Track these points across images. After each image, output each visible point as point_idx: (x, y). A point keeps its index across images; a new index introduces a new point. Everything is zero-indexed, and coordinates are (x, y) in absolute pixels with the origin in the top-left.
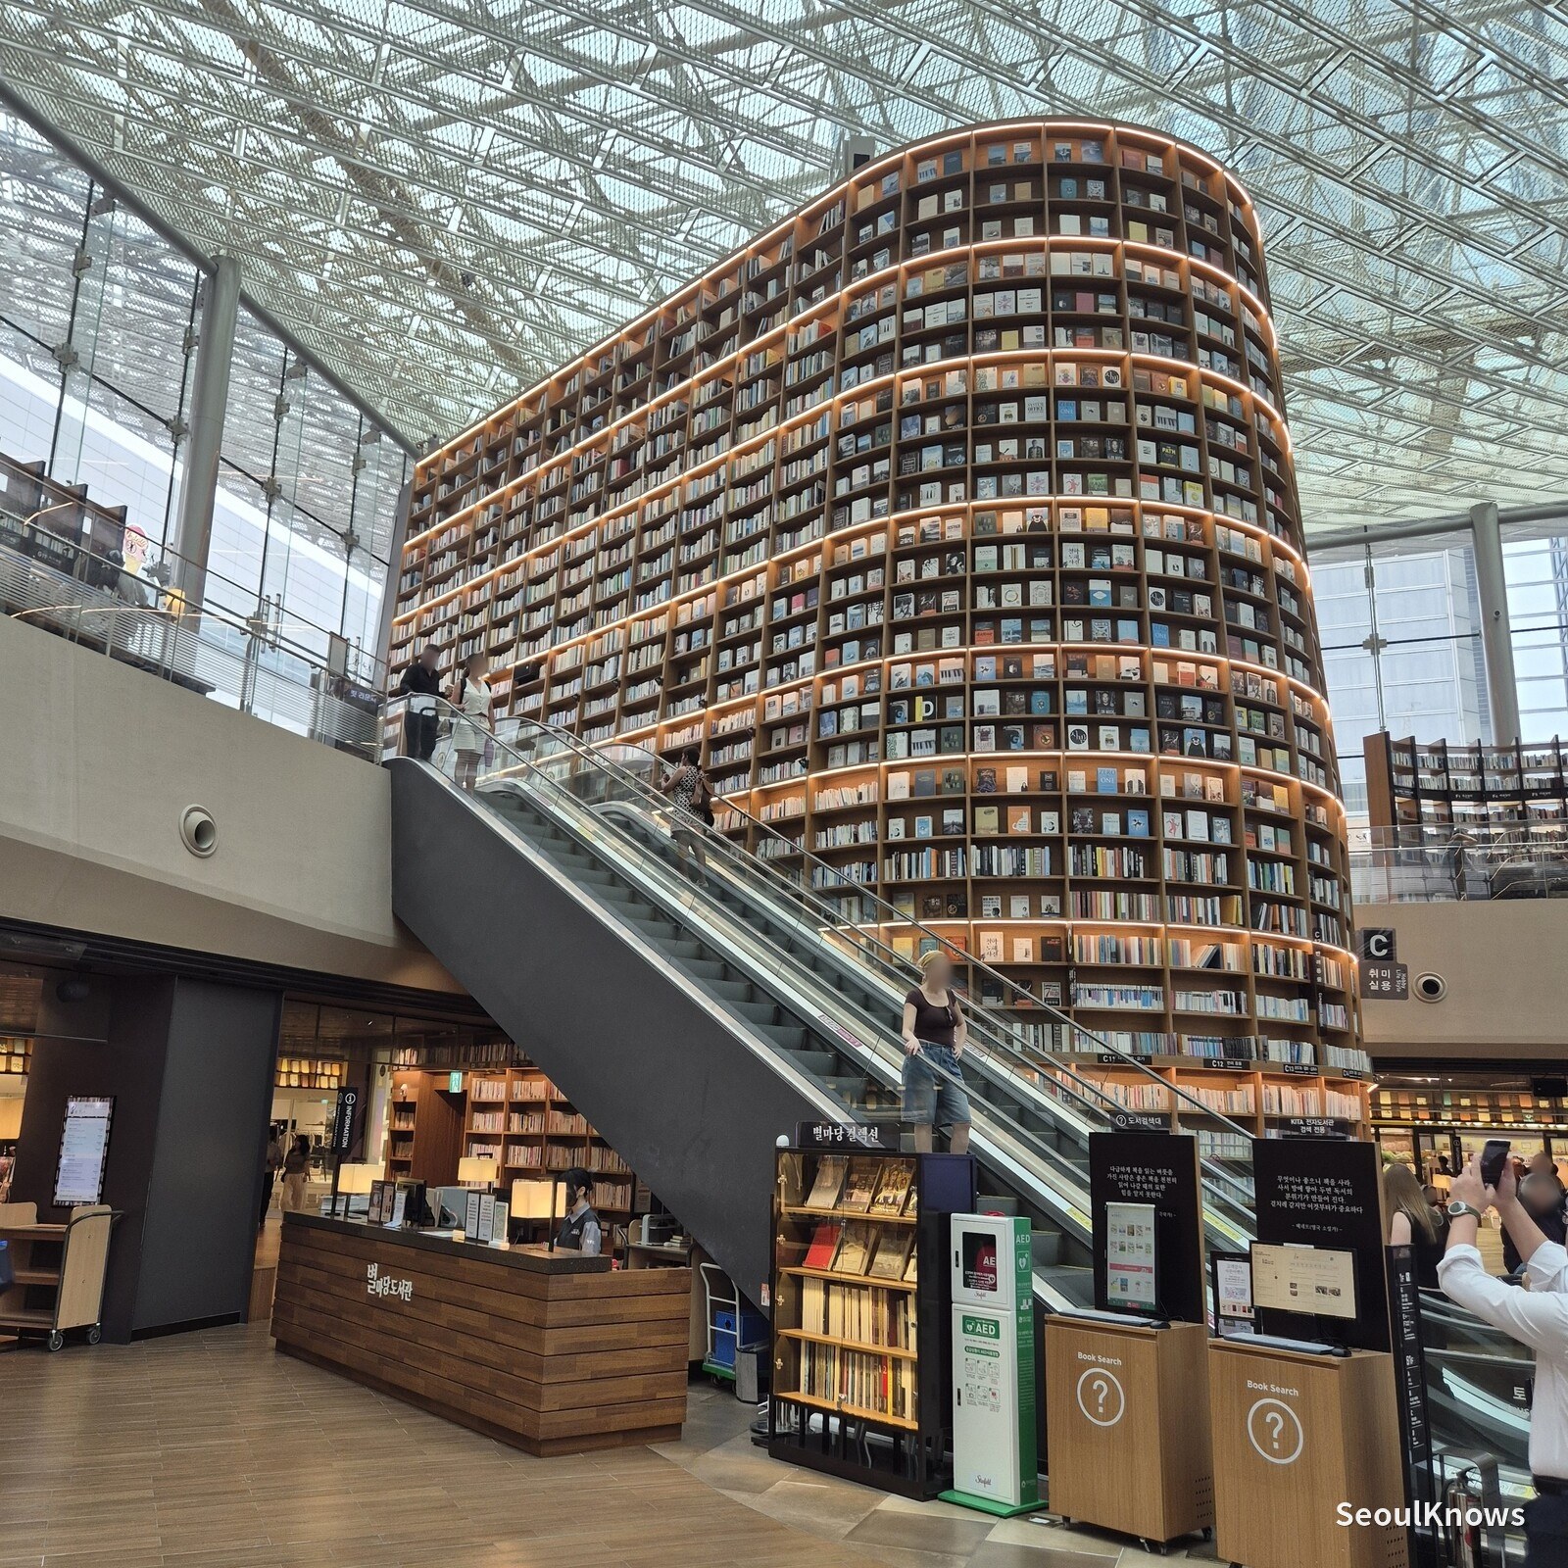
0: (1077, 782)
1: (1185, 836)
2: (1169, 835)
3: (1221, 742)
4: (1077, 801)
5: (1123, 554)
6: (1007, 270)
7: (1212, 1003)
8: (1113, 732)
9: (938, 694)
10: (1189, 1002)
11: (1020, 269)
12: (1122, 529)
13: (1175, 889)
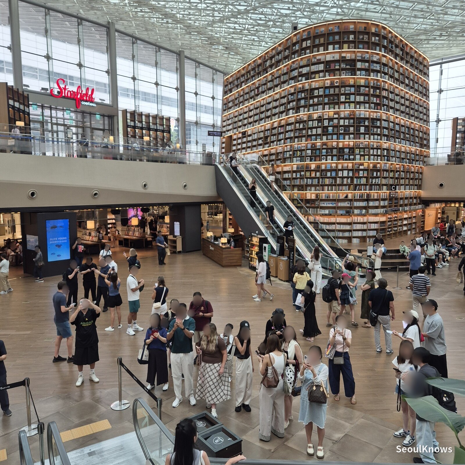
0: (323, 167)
1: (343, 175)
2: (339, 176)
3: (352, 157)
4: (322, 170)
5: (336, 121)
6: (318, 60)
7: (346, 204)
8: (330, 157)
9: (301, 151)
10: (340, 204)
11: (320, 59)
12: (336, 116)
13: (339, 185)
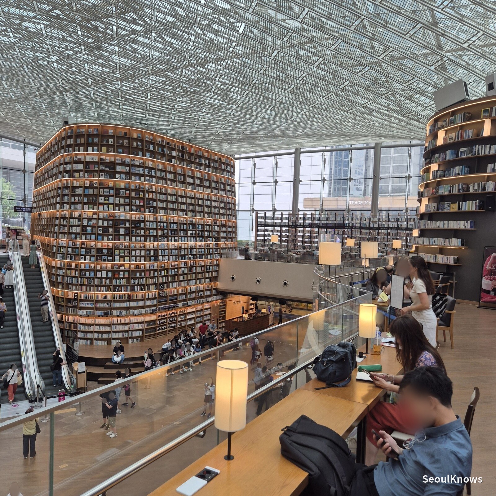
0: (82, 266)
1: (101, 276)
2: (98, 276)
3: (110, 258)
4: (81, 270)
5: (95, 221)
6: (78, 159)
7: (105, 305)
8: (88, 257)
9: (64, 247)
10: (99, 305)
11: (80, 159)
12: (95, 216)
13: (97, 286)
